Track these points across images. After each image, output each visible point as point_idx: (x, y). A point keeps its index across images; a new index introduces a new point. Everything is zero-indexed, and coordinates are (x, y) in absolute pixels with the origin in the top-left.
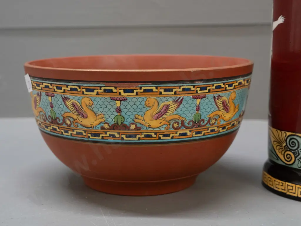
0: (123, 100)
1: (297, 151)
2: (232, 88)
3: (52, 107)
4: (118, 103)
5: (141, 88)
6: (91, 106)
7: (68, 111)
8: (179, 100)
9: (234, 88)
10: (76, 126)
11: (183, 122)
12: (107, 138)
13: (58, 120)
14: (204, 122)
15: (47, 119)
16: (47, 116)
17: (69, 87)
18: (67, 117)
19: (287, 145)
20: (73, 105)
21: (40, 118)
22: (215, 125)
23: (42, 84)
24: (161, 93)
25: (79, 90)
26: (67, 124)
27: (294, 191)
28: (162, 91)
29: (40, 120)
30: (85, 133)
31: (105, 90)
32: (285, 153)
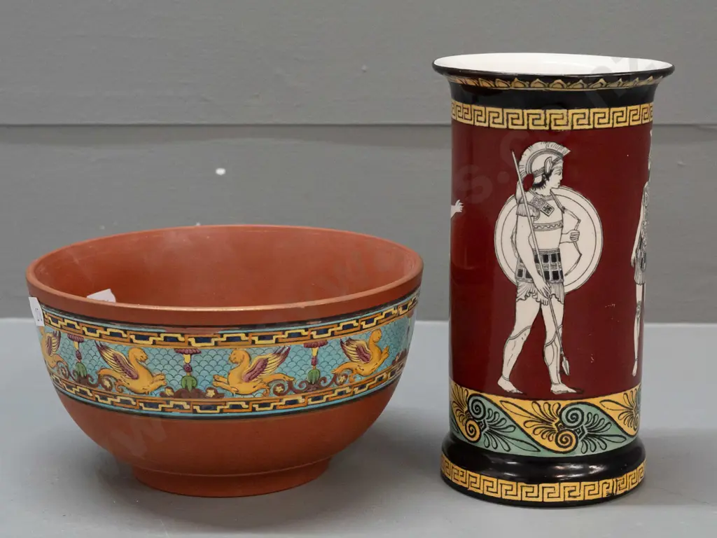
0: (194, 353)
1: (482, 420)
2: (374, 324)
3: (79, 357)
4: (187, 358)
5: (222, 336)
6: (144, 362)
7: (108, 367)
8: (284, 351)
9: (377, 324)
10: (120, 390)
11: (290, 383)
12: (169, 410)
13: (89, 378)
14: (325, 382)
15: (70, 374)
16: (71, 371)
17: (109, 330)
18: (104, 375)
19: (468, 411)
20: (115, 358)
21: (58, 371)
22: (344, 385)
23: (62, 319)
24: (253, 342)
25: (124, 335)
26: (105, 387)
27: (477, 486)
28: (256, 339)
29: (56, 373)
30: (135, 401)
31: (166, 338)
32: (466, 422)
